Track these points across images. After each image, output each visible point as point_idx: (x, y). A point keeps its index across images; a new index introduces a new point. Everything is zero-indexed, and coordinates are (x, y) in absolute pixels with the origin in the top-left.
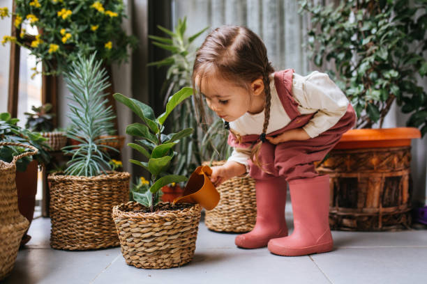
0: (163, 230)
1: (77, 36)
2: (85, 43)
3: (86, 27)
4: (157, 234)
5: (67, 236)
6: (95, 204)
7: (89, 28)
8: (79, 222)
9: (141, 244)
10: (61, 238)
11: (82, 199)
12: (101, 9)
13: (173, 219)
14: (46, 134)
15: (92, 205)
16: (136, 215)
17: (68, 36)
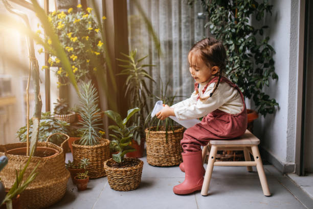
0: (126, 175)
1: (79, 66)
2: (84, 69)
3: (84, 61)
4: (124, 177)
6: (95, 158)
7: (86, 61)
9: (117, 181)
11: (88, 156)
14: (66, 116)
15: (93, 159)
16: (115, 169)
17: (76, 69)
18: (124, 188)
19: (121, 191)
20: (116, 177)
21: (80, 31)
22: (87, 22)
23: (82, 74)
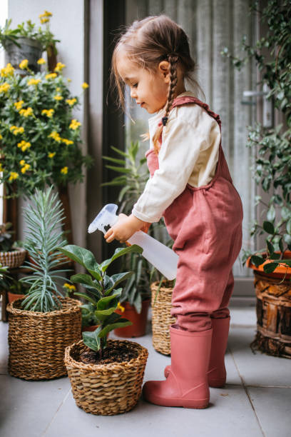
0: (111, 381)
1: (35, 164)
2: (42, 169)
3: (44, 154)
4: (105, 385)
5: (23, 366)
6: (49, 338)
7: (47, 155)
8: (34, 355)
9: (90, 392)
10: (18, 367)
11: (37, 333)
12: (58, 139)
13: (120, 371)
14: (6, 254)
15: (46, 339)
17: (27, 167)
18: (103, 409)
19: (98, 414)
20: (88, 385)
21: (39, 101)
22: (54, 89)
23: (38, 180)
